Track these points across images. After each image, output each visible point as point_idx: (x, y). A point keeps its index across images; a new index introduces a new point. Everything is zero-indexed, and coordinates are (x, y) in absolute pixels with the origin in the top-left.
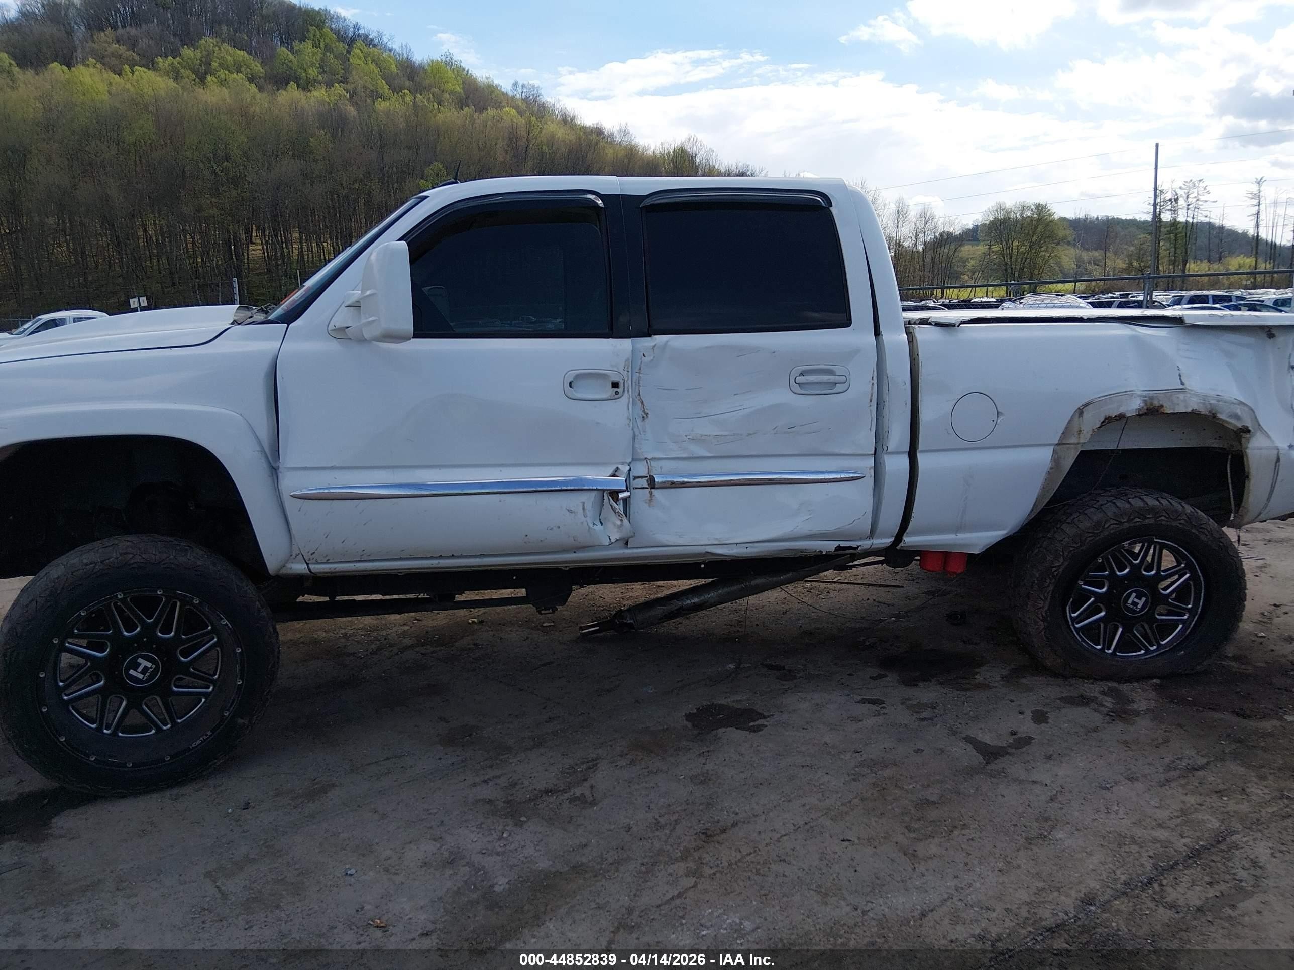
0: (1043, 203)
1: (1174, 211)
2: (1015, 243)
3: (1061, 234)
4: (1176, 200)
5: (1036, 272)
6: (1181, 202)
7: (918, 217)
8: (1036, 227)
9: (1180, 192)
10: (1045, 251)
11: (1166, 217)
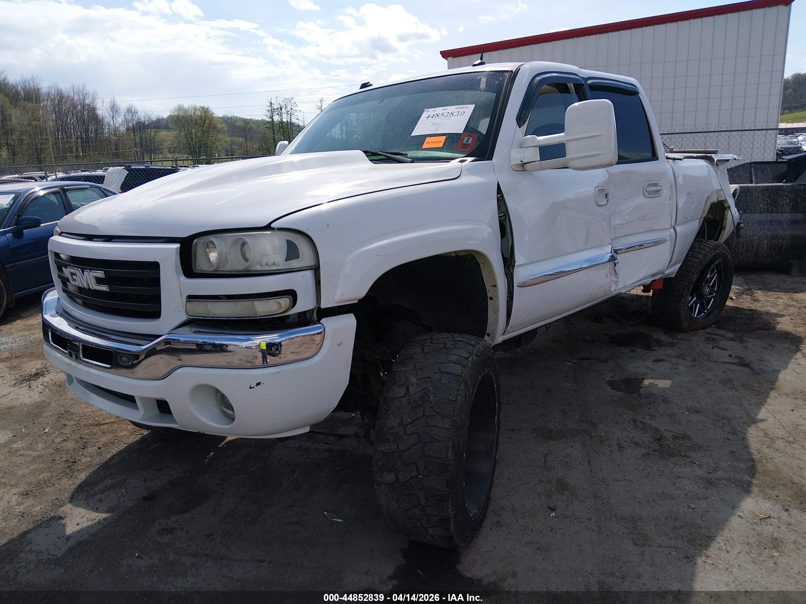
0: (206, 106)
1: (280, 115)
2: (194, 131)
3: (219, 126)
4: (281, 109)
5: (209, 149)
6: (283, 110)
7: (126, 111)
8: (205, 121)
9: (282, 104)
10: (212, 136)
11: (276, 118)
